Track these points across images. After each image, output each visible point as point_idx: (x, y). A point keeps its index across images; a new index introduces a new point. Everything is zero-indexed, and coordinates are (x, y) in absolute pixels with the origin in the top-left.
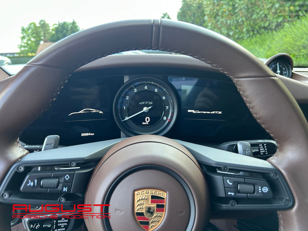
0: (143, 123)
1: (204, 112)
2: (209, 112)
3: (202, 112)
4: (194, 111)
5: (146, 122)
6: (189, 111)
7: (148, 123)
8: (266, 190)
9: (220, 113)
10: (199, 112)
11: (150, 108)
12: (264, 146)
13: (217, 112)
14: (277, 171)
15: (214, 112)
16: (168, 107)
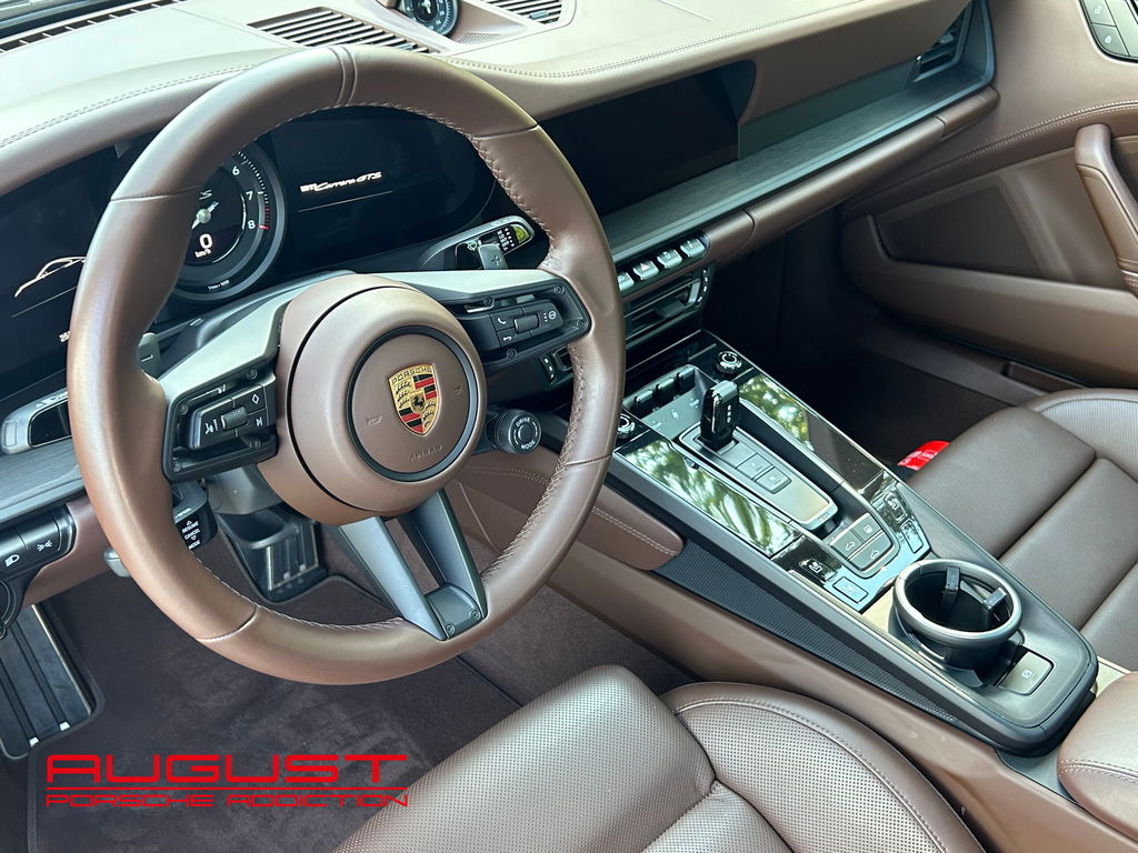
0: (198, 255)
1: (342, 183)
2: (353, 181)
3: (336, 184)
4: (316, 187)
5: (203, 250)
6: (304, 189)
7: (209, 252)
8: (553, 315)
9: (378, 175)
10: (330, 186)
11: (212, 208)
12: (504, 233)
13: (370, 175)
14: (560, 282)
15: (363, 178)
16: (251, 193)
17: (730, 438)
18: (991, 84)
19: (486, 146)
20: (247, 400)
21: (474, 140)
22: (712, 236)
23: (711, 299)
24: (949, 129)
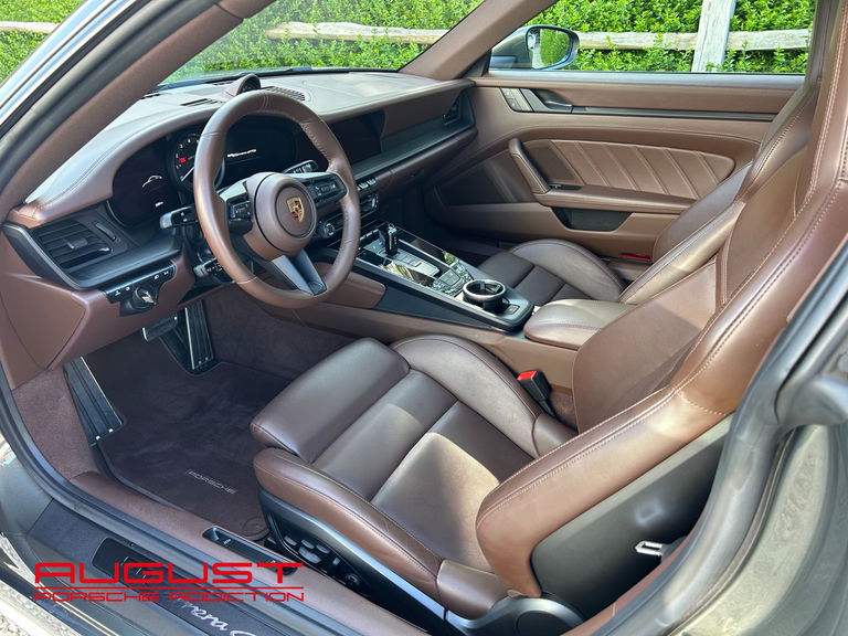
3: (240, 154)
4: (233, 155)
6: (229, 156)
14: (334, 175)
15: (250, 152)
17: (396, 252)
18: (474, 126)
19: (306, 127)
20: (244, 206)
21: (301, 124)
22: (378, 178)
23: (379, 205)
24: (460, 143)
